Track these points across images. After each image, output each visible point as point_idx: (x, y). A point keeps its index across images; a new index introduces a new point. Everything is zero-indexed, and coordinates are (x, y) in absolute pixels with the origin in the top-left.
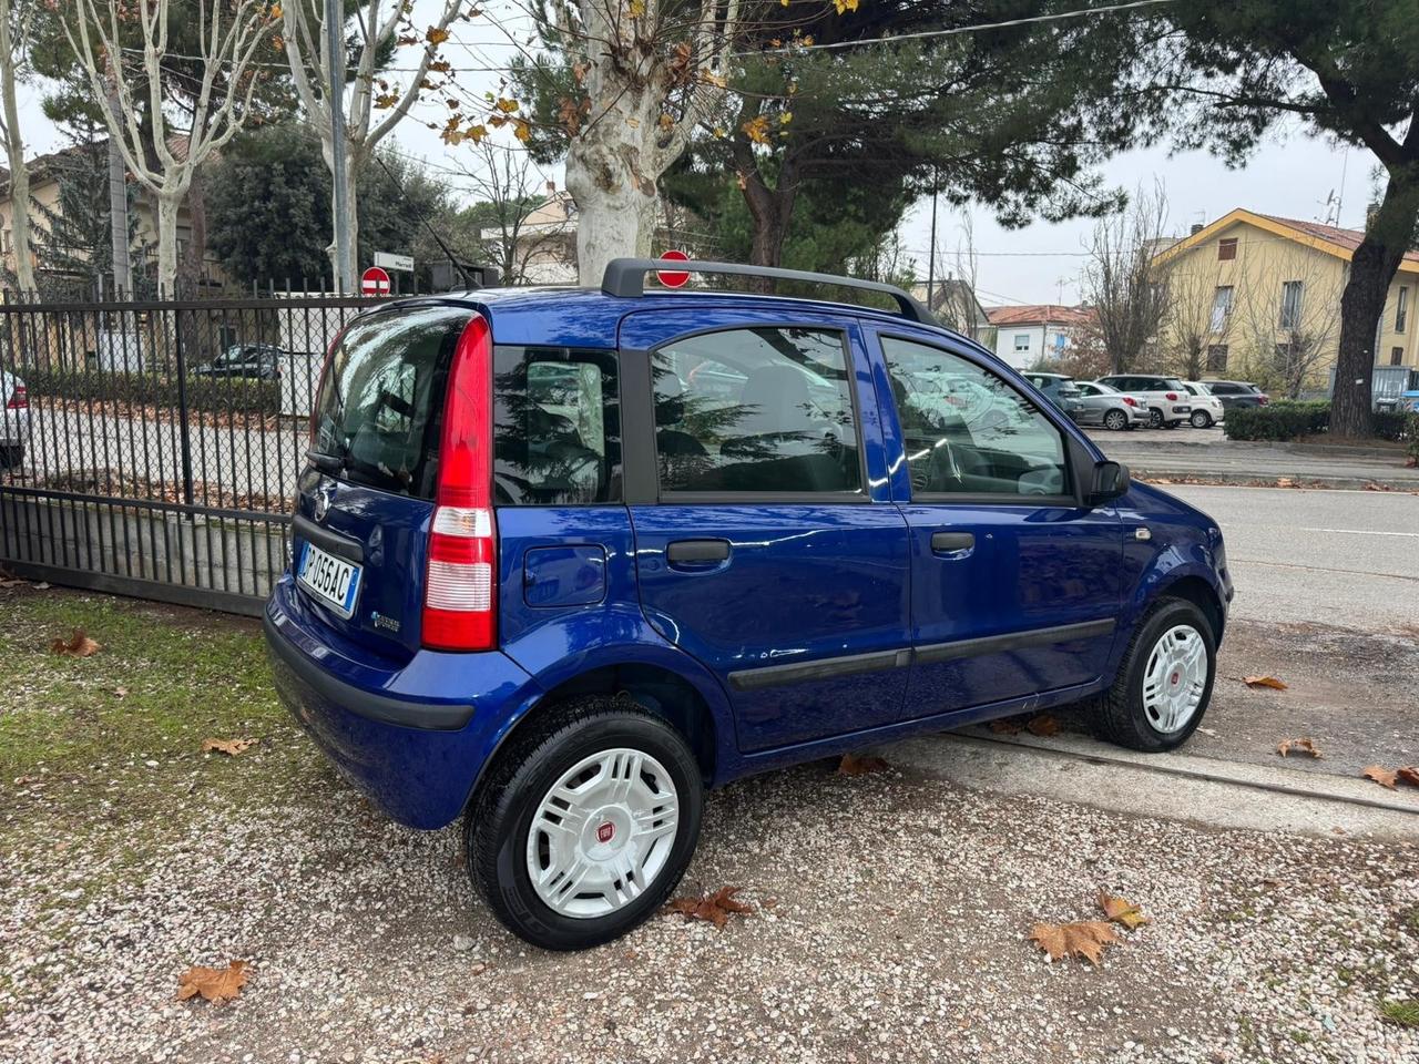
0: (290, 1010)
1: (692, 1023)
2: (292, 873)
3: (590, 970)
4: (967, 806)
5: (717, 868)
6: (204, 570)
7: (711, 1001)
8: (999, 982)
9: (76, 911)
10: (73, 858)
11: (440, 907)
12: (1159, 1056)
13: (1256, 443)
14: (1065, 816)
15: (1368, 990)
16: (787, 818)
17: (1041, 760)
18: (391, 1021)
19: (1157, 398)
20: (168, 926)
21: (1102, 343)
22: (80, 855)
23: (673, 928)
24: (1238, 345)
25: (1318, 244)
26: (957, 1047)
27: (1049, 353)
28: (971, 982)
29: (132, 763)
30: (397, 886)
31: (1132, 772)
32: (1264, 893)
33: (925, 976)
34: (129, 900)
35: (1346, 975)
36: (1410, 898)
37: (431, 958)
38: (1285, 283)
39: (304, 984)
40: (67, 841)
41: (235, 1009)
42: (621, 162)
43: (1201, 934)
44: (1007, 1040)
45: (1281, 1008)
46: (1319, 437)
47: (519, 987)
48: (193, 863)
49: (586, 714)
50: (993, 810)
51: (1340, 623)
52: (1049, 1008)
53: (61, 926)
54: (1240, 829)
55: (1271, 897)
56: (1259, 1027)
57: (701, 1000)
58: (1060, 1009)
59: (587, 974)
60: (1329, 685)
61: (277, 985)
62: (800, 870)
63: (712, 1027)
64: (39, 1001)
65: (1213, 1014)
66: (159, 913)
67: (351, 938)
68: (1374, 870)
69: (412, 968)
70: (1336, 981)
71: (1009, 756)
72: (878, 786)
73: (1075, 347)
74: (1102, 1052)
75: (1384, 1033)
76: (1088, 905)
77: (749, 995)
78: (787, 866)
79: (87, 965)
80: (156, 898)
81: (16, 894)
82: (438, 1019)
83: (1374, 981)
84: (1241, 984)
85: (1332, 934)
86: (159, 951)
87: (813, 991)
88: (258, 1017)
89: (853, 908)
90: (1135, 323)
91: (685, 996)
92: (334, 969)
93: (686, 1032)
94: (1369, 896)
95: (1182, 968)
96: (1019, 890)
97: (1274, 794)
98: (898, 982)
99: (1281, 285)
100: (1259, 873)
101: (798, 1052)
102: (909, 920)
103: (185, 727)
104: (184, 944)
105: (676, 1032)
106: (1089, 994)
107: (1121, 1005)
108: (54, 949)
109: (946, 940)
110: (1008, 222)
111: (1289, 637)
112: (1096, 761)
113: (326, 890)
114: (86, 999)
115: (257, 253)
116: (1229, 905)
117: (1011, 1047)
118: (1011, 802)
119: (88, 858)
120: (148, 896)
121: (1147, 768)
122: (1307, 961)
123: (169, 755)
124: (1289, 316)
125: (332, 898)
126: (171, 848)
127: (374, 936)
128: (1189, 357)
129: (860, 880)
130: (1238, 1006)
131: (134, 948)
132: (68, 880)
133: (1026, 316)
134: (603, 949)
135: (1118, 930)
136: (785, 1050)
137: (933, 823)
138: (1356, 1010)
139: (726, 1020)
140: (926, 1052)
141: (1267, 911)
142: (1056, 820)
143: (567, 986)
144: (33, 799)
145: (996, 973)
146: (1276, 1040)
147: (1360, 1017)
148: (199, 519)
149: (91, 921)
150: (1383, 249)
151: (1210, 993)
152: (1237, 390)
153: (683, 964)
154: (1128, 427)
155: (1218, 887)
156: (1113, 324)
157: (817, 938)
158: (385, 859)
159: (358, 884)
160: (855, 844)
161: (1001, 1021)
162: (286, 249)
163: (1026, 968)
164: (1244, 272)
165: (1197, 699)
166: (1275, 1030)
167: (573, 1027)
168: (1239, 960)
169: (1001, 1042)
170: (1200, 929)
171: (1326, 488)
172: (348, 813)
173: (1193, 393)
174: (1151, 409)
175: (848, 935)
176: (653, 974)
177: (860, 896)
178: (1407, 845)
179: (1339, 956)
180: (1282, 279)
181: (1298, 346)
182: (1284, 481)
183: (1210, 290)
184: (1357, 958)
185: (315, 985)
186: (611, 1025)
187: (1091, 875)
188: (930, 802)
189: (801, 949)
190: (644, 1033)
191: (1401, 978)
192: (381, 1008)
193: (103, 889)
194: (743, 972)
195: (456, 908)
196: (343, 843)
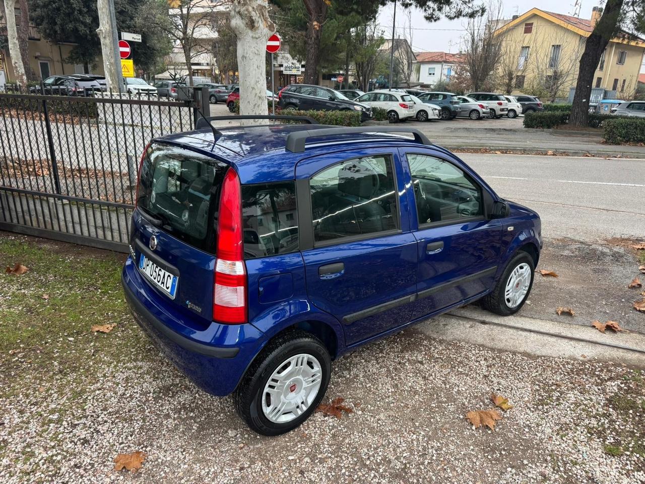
0: (165, 472)
1: (335, 469)
2: (150, 399)
3: (288, 444)
4: (433, 349)
5: (333, 386)
6: (70, 225)
7: (341, 457)
8: (455, 441)
9: (59, 426)
10: (48, 396)
11: (218, 414)
12: (521, 474)
13: (538, 129)
14: (473, 352)
15: (598, 438)
16: (358, 358)
17: (461, 322)
18: (210, 476)
19: (493, 104)
20: (102, 432)
21: (468, 74)
22: (51, 394)
23: (319, 420)
24: (529, 75)
25: (570, 27)
26: (442, 474)
27: (444, 78)
28: (444, 441)
29: (62, 339)
30: (197, 403)
31: (499, 328)
32: (556, 389)
33: (426, 439)
34: (81, 418)
35: (590, 430)
36: (613, 391)
37: (220, 441)
38: (553, 46)
39: (169, 459)
40: (44, 386)
41: (141, 473)
42: (258, 15)
43: (533, 412)
44: (461, 469)
45: (566, 448)
46: (564, 126)
47: (260, 454)
48: (104, 395)
49: (284, 342)
50: (443, 350)
51: (577, 238)
52: (476, 453)
53: (54, 434)
54: (544, 357)
55: (558, 391)
56: (558, 458)
57: (337, 457)
58: (481, 453)
59: (288, 446)
60: (575, 273)
61: (157, 460)
62: (368, 386)
63: (344, 471)
64: (54, 475)
65: (540, 452)
66: (96, 425)
67: (183, 432)
68: (598, 376)
69: (213, 447)
70: (586, 434)
71: (448, 320)
72: (394, 339)
73: (456, 76)
74: (499, 473)
75: (606, 459)
76: (487, 399)
77: (356, 454)
78: (362, 384)
79: (71, 455)
80: (92, 416)
81: (28, 417)
82: (230, 473)
83: (601, 434)
84: (550, 437)
85: (584, 410)
86: (101, 445)
87: (382, 450)
88: (153, 477)
89: (392, 405)
90: (484, 65)
91: (330, 455)
92: (180, 450)
93: (333, 474)
94: (597, 390)
95: (527, 430)
96: (458, 392)
97: (557, 338)
98: (415, 443)
99: (551, 46)
100: (553, 379)
101: (380, 481)
102: (415, 410)
103: (81, 317)
104: (111, 441)
105: (329, 474)
106: (491, 445)
107: (504, 450)
108: (53, 447)
109: (432, 420)
110: (429, 18)
111: (557, 247)
112: (484, 323)
113: (167, 408)
114: (75, 473)
115: (56, 24)
116: (542, 396)
117: (463, 473)
118: (451, 345)
119: (56, 395)
120: (88, 416)
121: (506, 326)
122: (575, 424)
123: (78, 333)
124: (553, 62)
125: (171, 412)
126: (92, 388)
127: (193, 431)
128: (507, 81)
129: (393, 390)
130: (550, 448)
131: (90, 444)
132: (50, 408)
133: (434, 58)
134: (292, 432)
135: (500, 411)
136: (374, 480)
137: (420, 358)
138: (595, 448)
139: (349, 466)
140: (430, 478)
141: (558, 399)
142: (470, 355)
143: (280, 453)
144: (20, 362)
145: (454, 436)
146: (565, 464)
147: (597, 452)
148: (65, 201)
149: (66, 431)
150: (600, 37)
151: (538, 442)
152: (529, 99)
153: (327, 439)
154: (480, 118)
155: (537, 387)
156: (474, 66)
157: (380, 422)
158: (189, 389)
159: (180, 404)
160: (388, 370)
161: (458, 460)
162: (71, 22)
163: (465, 433)
164: (535, 41)
165: (525, 292)
166: (565, 459)
167: (287, 474)
168: (548, 425)
169: (459, 471)
170: (532, 409)
171: (568, 155)
172: (168, 364)
173: (509, 101)
174: (491, 109)
175: (392, 419)
176: (315, 445)
177: (394, 399)
178: (611, 363)
179: (587, 422)
180: (552, 44)
181: (556, 77)
182: (550, 152)
183: (519, 49)
184: (594, 422)
185: (173, 458)
186: (302, 472)
187: (487, 383)
188: (417, 347)
189: (374, 428)
190: (316, 475)
191: (611, 432)
192: (204, 469)
193: (68, 413)
194: (352, 441)
195: (225, 413)
196: (169, 382)
